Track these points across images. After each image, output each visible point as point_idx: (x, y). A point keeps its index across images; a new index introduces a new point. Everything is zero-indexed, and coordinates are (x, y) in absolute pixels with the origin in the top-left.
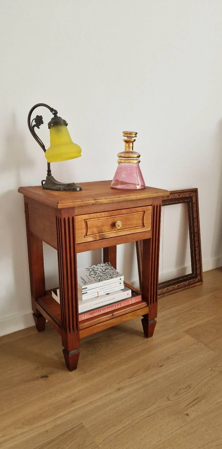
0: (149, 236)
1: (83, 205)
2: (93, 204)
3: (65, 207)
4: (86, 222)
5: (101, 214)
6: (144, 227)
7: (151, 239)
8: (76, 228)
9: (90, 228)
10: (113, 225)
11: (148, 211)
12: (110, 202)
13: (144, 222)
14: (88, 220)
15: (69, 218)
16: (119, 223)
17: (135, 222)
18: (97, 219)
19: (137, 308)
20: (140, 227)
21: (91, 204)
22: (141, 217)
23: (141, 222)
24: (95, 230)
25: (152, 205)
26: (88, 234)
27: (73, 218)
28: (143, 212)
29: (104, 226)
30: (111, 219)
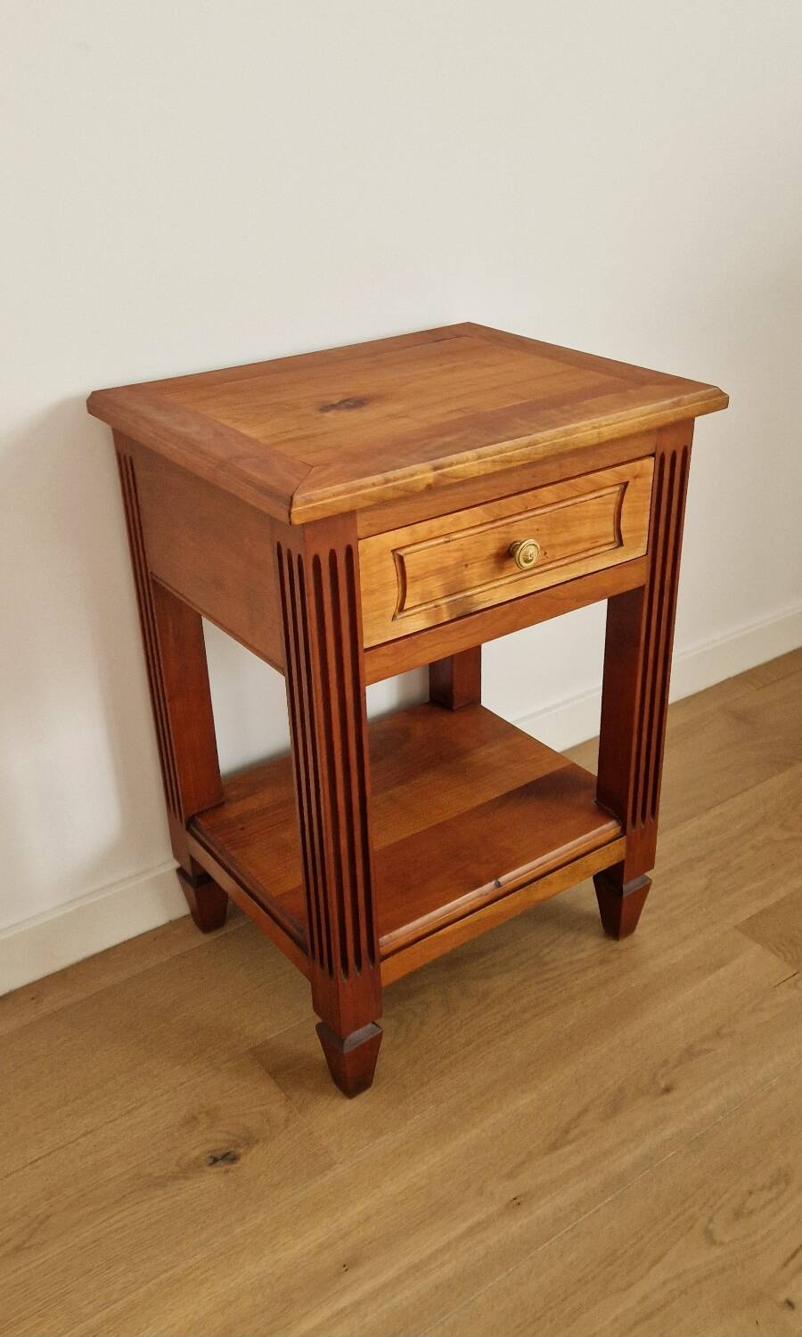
0: (638, 577)
1: (390, 494)
2: (429, 488)
3: (319, 515)
4: (401, 559)
5: (459, 518)
6: (621, 544)
7: (647, 587)
8: (362, 590)
9: (415, 579)
10: (507, 554)
11: (637, 480)
12: (498, 468)
13: (622, 527)
14: (409, 549)
15: (333, 555)
16: (530, 549)
17: (585, 531)
18: (442, 540)
19: (582, 849)
20: (606, 548)
21: (422, 487)
22: (612, 508)
23: (609, 527)
24: (435, 585)
25: (653, 455)
26: (407, 605)
27: (350, 553)
28: (617, 488)
29: (470, 566)
30: (499, 533)
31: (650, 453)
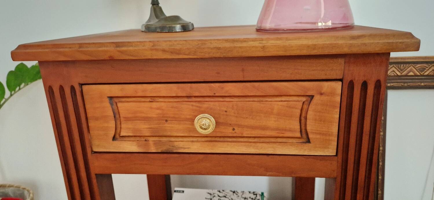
4: (115, 104)
6: (308, 141)
9: (127, 119)
11: (323, 96)
13: (309, 128)
14: (123, 100)
15: (61, 88)
16: (205, 121)
18: (148, 100)
20: (294, 140)
22: (298, 112)
23: (296, 125)
24: (143, 127)
25: (341, 80)
26: (123, 134)
27: (74, 91)
28: (304, 99)
29: (169, 122)
30: (192, 105)
31: (341, 77)
